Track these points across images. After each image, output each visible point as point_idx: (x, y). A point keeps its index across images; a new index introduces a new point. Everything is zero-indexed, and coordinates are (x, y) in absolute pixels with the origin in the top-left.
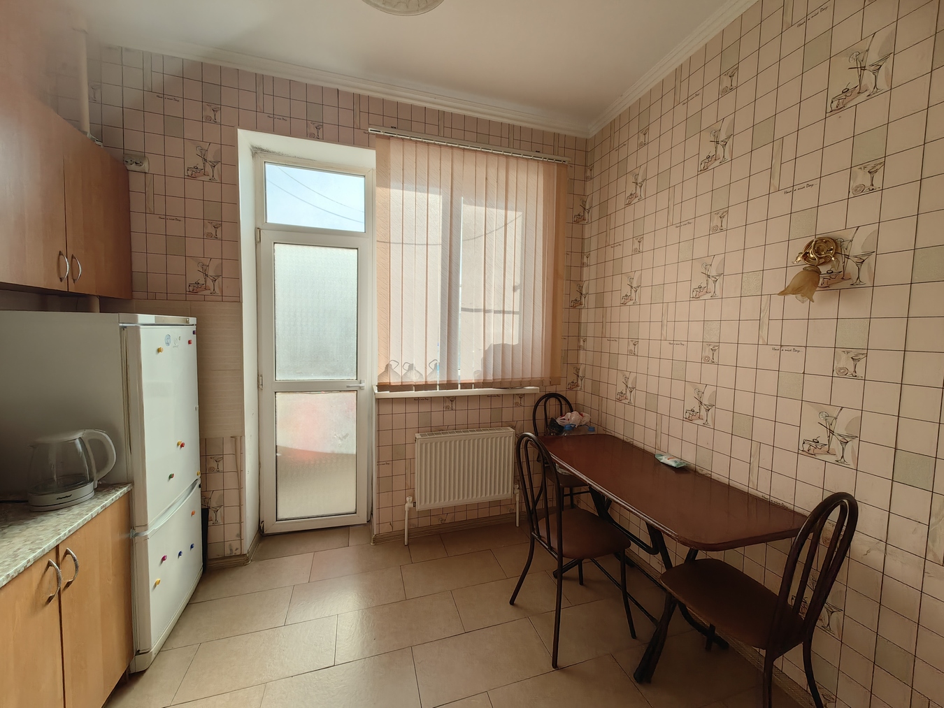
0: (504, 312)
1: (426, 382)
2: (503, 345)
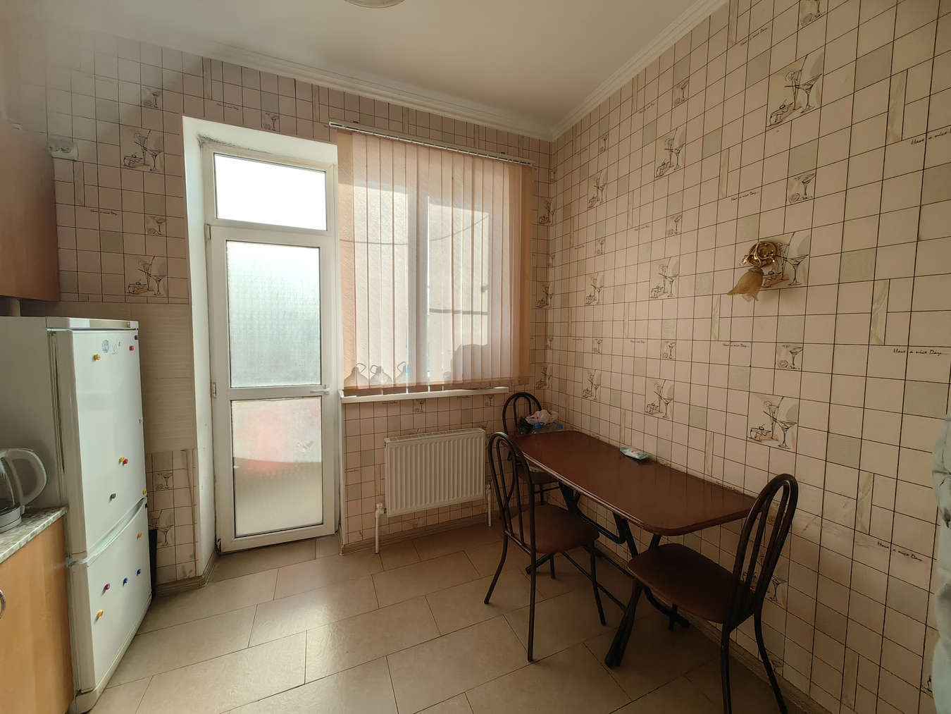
0: (472, 313)
1: (395, 385)
2: (473, 346)
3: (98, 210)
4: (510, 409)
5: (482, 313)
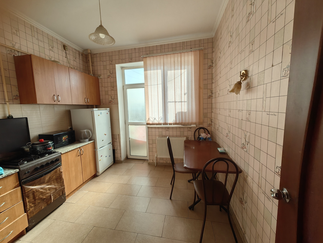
0: (181, 102)
1: (159, 123)
3: (105, 87)
4: (197, 132)
5: (185, 102)
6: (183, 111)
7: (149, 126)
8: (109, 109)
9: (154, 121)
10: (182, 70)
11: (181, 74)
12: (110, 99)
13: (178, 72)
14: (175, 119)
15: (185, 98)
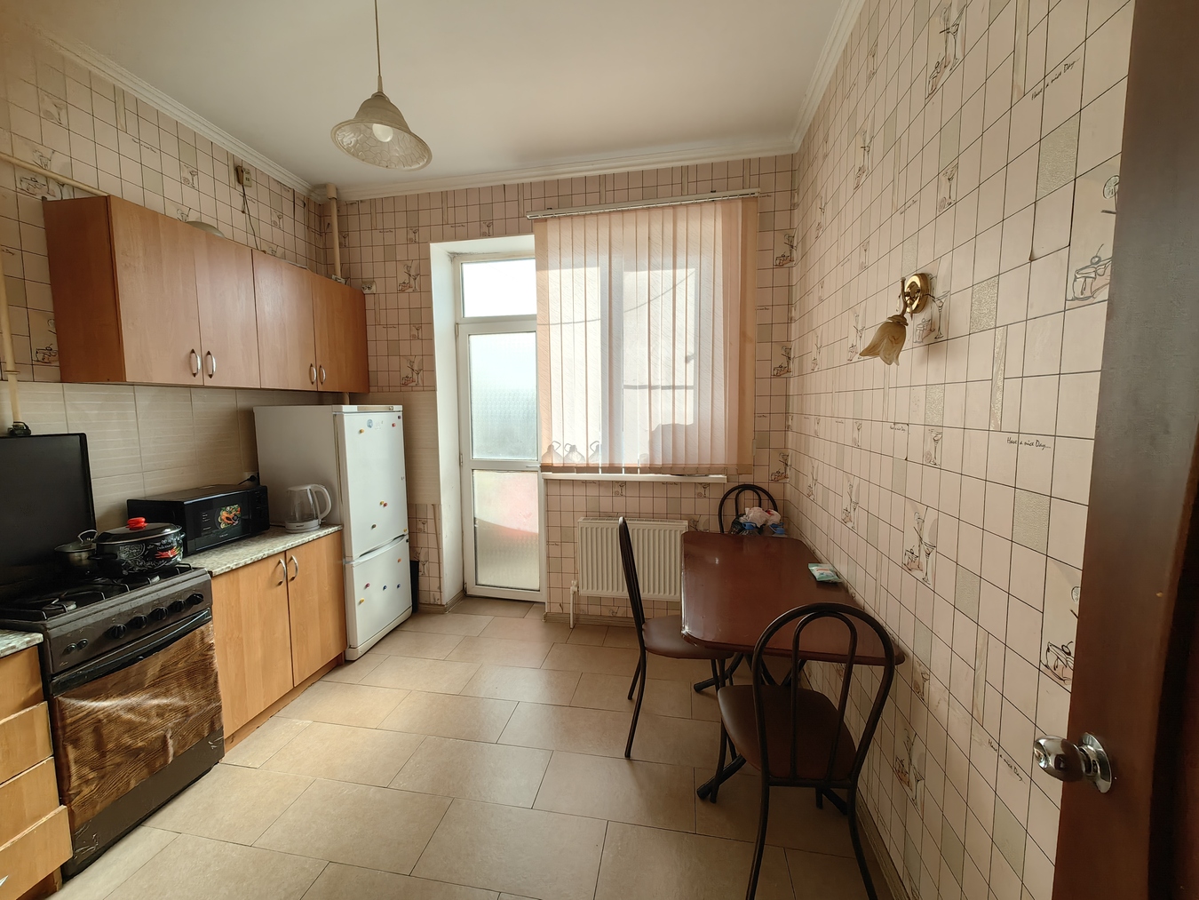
0: (674, 387)
1: (588, 464)
2: (674, 426)
3: (386, 326)
4: (730, 504)
5: (686, 388)
6: (679, 420)
7: (550, 475)
8: (400, 408)
9: (570, 455)
10: (678, 271)
11: (674, 286)
12: (406, 372)
13: (663, 277)
14: (647, 452)
15: (686, 374)
